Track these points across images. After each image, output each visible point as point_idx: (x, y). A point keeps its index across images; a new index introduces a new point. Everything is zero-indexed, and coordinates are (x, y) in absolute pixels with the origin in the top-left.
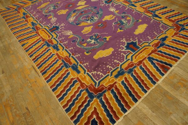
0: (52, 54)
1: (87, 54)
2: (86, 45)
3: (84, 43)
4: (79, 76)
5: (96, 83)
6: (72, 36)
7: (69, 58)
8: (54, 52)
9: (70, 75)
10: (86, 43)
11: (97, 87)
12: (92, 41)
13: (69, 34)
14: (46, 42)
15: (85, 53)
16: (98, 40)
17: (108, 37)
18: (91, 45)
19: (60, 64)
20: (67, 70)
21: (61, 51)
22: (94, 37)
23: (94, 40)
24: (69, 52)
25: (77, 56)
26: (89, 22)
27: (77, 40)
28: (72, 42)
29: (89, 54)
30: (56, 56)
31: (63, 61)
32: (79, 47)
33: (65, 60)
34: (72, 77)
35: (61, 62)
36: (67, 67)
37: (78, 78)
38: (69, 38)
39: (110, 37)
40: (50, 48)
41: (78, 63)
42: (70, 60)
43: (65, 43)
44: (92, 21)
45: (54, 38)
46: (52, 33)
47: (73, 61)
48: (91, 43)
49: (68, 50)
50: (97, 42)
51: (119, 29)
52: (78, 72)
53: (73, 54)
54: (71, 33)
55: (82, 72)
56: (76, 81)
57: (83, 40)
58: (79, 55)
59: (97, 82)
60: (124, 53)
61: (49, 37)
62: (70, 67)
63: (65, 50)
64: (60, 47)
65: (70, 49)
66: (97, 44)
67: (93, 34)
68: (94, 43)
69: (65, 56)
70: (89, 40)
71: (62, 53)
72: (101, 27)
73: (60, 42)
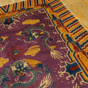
0: (73, 33)
1: (43, 24)
2: (41, 32)
3: (42, 35)
4: (53, 13)
5: (45, 8)
6: (52, 47)
7: (58, 25)
8: (71, 34)
9: (58, 15)
10: (40, 34)
11: (45, 7)
12: (34, 35)
13: (54, 51)
14: (81, 49)
15: (44, 26)
16: (29, 33)
17: (19, 35)
18: (36, 31)
19: (65, 23)
20: (60, 18)
21: (64, 33)
22: (31, 38)
23: (32, 35)
24: (57, 31)
25: (51, 25)
26: (25, 65)
27: (47, 40)
28: (52, 39)
29: (41, 24)
30: (68, 30)
31: (63, 25)
32: (47, 32)
33: (61, 25)
34: (57, 14)
35: (64, 24)
36: (60, 20)
37: (54, 13)
38: (55, 47)
39: (17, 33)
40: (75, 40)
41: (52, 20)
42: (57, 24)
43: (60, 41)
44: (21, 65)
45: (72, 52)
46: (76, 61)
47: (55, 23)
48: (36, 33)
49: (58, 33)
50: (30, 33)
51: (4, 40)
52: (53, 15)
53: (54, 27)
54: (52, 53)
55: (50, 15)
56: (55, 11)
57: (42, 38)
58: (49, 25)
59: (43, 9)
60: (17, 19)
61: (78, 56)
62: (58, 20)
63: (60, 33)
64: (65, 38)
65: (55, 33)
66: (32, 30)
67: (29, 42)
68: (33, 32)
69: (61, 28)
70: (36, 37)
71: (64, 31)
72: (16, 50)
73: (65, 44)
